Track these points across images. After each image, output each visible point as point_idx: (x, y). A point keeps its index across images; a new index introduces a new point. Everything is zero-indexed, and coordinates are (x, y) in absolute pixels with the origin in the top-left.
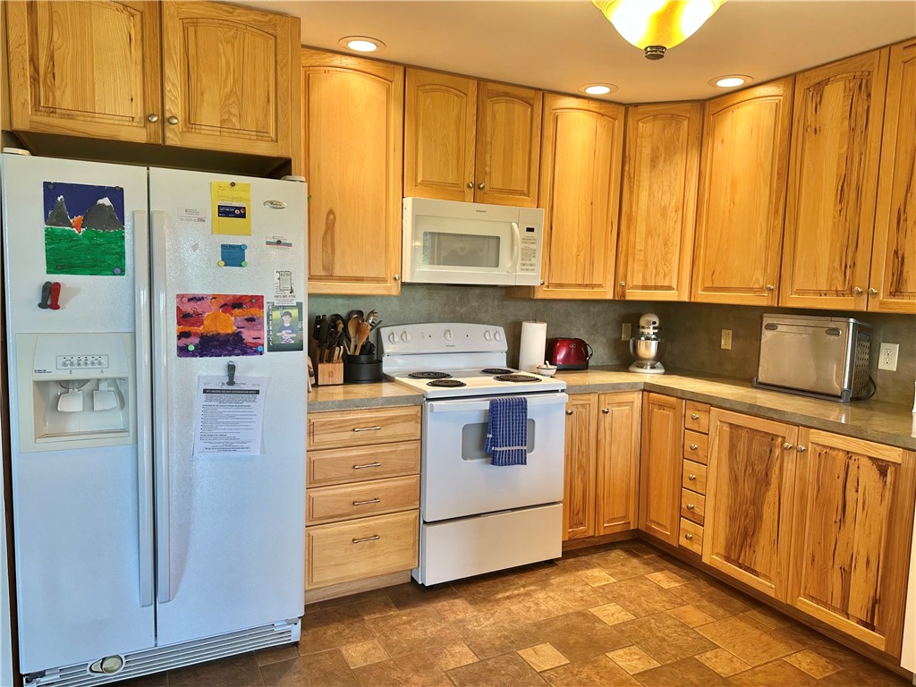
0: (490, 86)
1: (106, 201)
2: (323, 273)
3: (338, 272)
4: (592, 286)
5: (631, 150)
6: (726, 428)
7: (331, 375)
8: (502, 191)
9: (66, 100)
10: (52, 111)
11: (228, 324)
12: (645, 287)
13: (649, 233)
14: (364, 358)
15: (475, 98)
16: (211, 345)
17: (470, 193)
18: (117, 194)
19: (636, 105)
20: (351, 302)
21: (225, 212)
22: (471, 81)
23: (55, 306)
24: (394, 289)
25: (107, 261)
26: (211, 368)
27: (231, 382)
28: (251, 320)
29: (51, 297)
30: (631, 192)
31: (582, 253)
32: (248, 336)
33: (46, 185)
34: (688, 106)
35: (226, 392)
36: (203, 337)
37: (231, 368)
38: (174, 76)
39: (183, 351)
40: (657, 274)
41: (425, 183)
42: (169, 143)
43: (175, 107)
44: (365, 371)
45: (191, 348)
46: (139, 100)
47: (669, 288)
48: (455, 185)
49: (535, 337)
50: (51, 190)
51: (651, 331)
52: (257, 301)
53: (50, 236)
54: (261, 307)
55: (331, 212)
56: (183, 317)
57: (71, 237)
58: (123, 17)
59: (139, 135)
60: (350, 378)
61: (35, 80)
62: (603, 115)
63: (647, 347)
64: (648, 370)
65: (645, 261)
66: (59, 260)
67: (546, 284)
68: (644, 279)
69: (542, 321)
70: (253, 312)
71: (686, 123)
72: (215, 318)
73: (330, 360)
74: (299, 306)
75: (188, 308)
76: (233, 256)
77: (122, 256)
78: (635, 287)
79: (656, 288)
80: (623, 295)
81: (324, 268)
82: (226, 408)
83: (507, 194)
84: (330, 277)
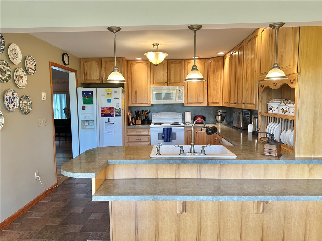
0: (170, 61)
1: (90, 93)
3: (137, 102)
4: (201, 103)
5: (209, 70)
7: (138, 122)
8: (174, 83)
9: (88, 78)
11: (108, 112)
12: (213, 103)
13: (213, 89)
14: (146, 119)
15: (167, 64)
16: (106, 115)
17: (166, 84)
18: (92, 92)
19: (210, 58)
21: (108, 94)
23: (84, 109)
24: (150, 105)
25: (91, 102)
26: (106, 119)
27: (109, 122)
28: (112, 111)
29: (83, 108)
30: (209, 79)
31: (197, 95)
32: (112, 114)
33: (83, 92)
34: (221, 57)
36: (105, 114)
37: (109, 119)
38: (103, 71)
39: (102, 116)
40: (215, 99)
41: (156, 83)
42: (103, 82)
43: (104, 76)
44: (146, 122)
45: (103, 116)
46: (98, 76)
47: (218, 103)
48: (163, 83)
49: (188, 116)
51: (220, 114)
52: (113, 108)
53: (83, 99)
54: (114, 109)
55: (136, 91)
56: (102, 111)
57: (86, 99)
58: (96, 63)
59: (99, 82)
60: (143, 123)
61: (84, 75)
62: (201, 62)
63: (219, 118)
64: (220, 124)
65: (213, 96)
66: (85, 103)
67: (186, 103)
68: (213, 101)
69: (189, 112)
70: (113, 110)
71: (220, 62)
72: (106, 111)
73: (138, 120)
74: (120, 109)
75: (102, 109)
76: (109, 101)
77: (93, 101)
78: (211, 103)
79: (215, 103)
80: (209, 105)
81: (135, 101)
82: (109, 125)
83: (176, 83)
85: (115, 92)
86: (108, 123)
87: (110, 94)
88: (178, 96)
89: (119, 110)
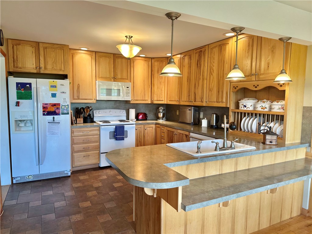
0: (116, 55)
1: (28, 86)
2: (77, 98)
3: (80, 98)
4: (145, 100)
5: (153, 69)
6: (167, 131)
7: (80, 121)
8: (121, 79)
9: (20, 66)
10: (17, 67)
11: (53, 109)
12: (157, 100)
13: (158, 88)
14: (88, 117)
15: (113, 58)
16: (49, 113)
17: (113, 80)
18: (30, 84)
19: (154, 58)
20: (86, 104)
21: (52, 86)
22: (112, 54)
23: (19, 106)
24: (95, 102)
25: (29, 97)
26: (50, 118)
27: (54, 121)
28: (58, 108)
29: (18, 104)
30: (154, 78)
31: (142, 93)
32: (57, 111)
33: (17, 83)
34: (165, 58)
35: (53, 123)
36: (48, 112)
37: (54, 118)
38: (42, 59)
39: (44, 115)
40: (160, 97)
41: (101, 77)
42: (41, 72)
43: (42, 65)
44: (89, 120)
45: (46, 114)
46: (35, 64)
47: (162, 101)
48: (109, 78)
49: (133, 113)
50: (17, 84)
51: (161, 111)
52: (59, 104)
53: (17, 93)
54: (60, 106)
55: (79, 84)
56: (44, 108)
57: (21, 93)
58: (31, 48)
59: (35, 71)
60: (85, 121)
61: (14, 61)
62: (146, 61)
63: (160, 115)
64: (161, 120)
65: (157, 94)
66: (20, 97)
67: (133, 100)
68: (157, 98)
69: (134, 109)
70: (58, 106)
71: (164, 62)
72: (50, 108)
73: (80, 118)
74: (68, 105)
75: (45, 106)
76: (54, 95)
77: (31, 96)
78: (155, 100)
79: (160, 101)
80: (153, 102)
81: (77, 97)
82: (54, 126)
83: (122, 79)
84: (79, 99)
85: (62, 85)
86: (52, 123)
87: (56, 87)
88: (126, 93)
89: (67, 107)
